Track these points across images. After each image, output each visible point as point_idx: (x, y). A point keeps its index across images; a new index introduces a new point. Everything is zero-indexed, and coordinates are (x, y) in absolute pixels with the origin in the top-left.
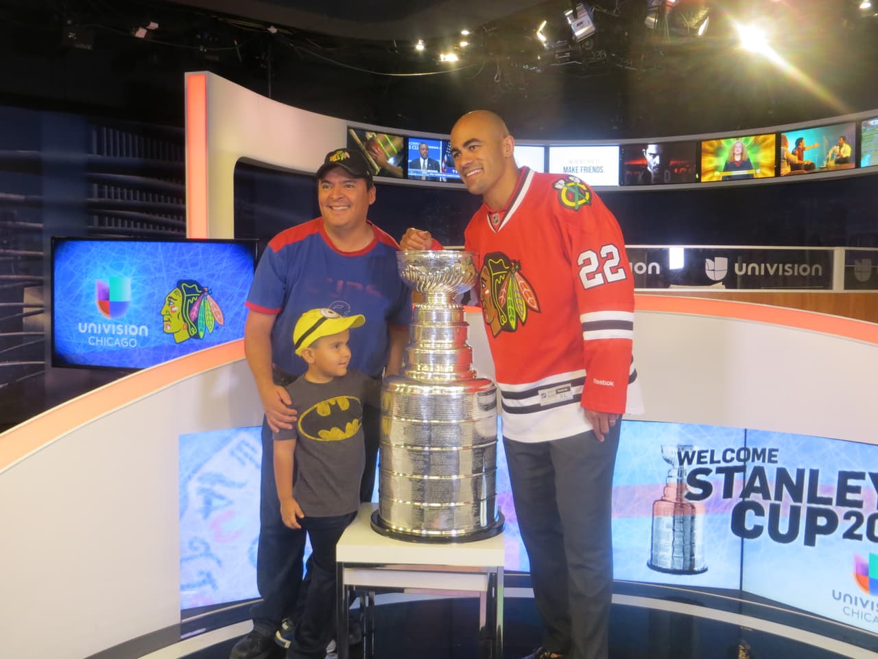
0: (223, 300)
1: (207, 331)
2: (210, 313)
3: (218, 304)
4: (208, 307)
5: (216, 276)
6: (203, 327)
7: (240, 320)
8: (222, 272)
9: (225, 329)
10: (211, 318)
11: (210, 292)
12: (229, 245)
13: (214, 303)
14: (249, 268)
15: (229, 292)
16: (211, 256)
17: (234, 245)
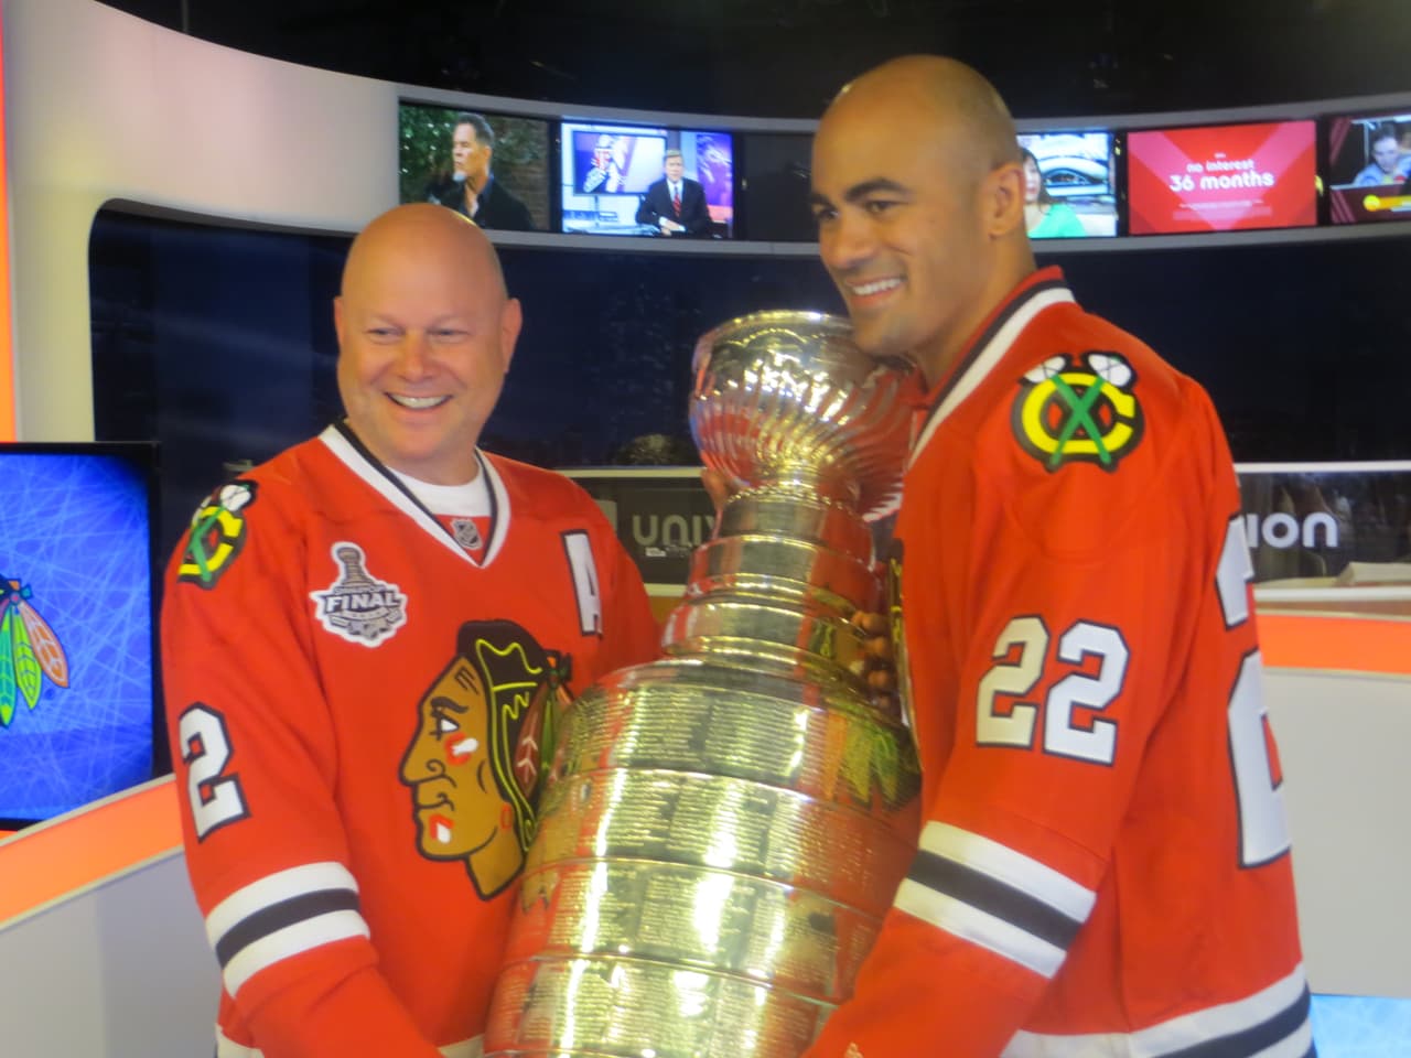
0: (64, 615)
1: (21, 701)
2: (29, 653)
3: (49, 626)
4: (21, 635)
5: (42, 549)
6: (9, 692)
7: (114, 671)
8: (59, 537)
9: (72, 698)
10: (31, 666)
11: (26, 593)
12: (76, 459)
13: (40, 623)
14: (134, 525)
15: (81, 591)
16: (27, 491)
17: (89, 459)
